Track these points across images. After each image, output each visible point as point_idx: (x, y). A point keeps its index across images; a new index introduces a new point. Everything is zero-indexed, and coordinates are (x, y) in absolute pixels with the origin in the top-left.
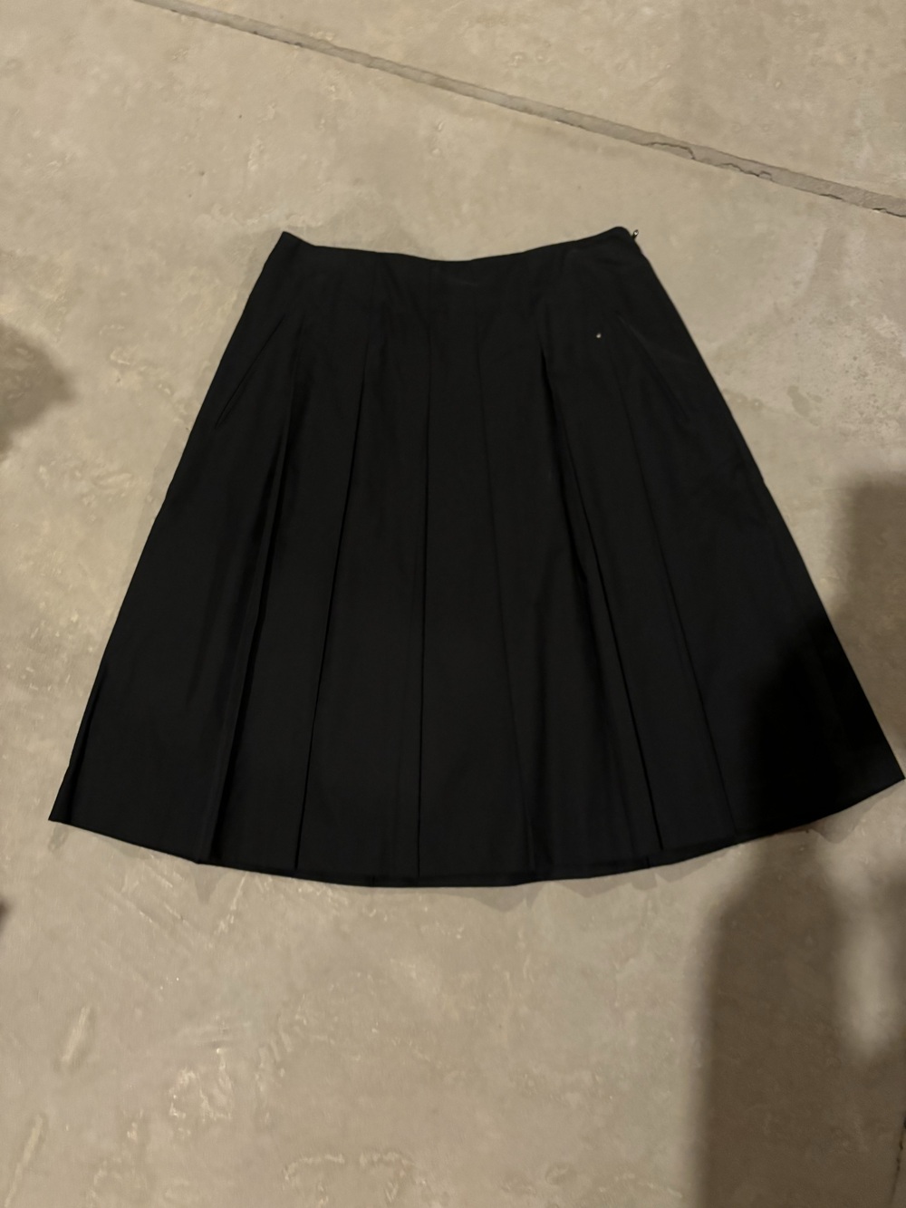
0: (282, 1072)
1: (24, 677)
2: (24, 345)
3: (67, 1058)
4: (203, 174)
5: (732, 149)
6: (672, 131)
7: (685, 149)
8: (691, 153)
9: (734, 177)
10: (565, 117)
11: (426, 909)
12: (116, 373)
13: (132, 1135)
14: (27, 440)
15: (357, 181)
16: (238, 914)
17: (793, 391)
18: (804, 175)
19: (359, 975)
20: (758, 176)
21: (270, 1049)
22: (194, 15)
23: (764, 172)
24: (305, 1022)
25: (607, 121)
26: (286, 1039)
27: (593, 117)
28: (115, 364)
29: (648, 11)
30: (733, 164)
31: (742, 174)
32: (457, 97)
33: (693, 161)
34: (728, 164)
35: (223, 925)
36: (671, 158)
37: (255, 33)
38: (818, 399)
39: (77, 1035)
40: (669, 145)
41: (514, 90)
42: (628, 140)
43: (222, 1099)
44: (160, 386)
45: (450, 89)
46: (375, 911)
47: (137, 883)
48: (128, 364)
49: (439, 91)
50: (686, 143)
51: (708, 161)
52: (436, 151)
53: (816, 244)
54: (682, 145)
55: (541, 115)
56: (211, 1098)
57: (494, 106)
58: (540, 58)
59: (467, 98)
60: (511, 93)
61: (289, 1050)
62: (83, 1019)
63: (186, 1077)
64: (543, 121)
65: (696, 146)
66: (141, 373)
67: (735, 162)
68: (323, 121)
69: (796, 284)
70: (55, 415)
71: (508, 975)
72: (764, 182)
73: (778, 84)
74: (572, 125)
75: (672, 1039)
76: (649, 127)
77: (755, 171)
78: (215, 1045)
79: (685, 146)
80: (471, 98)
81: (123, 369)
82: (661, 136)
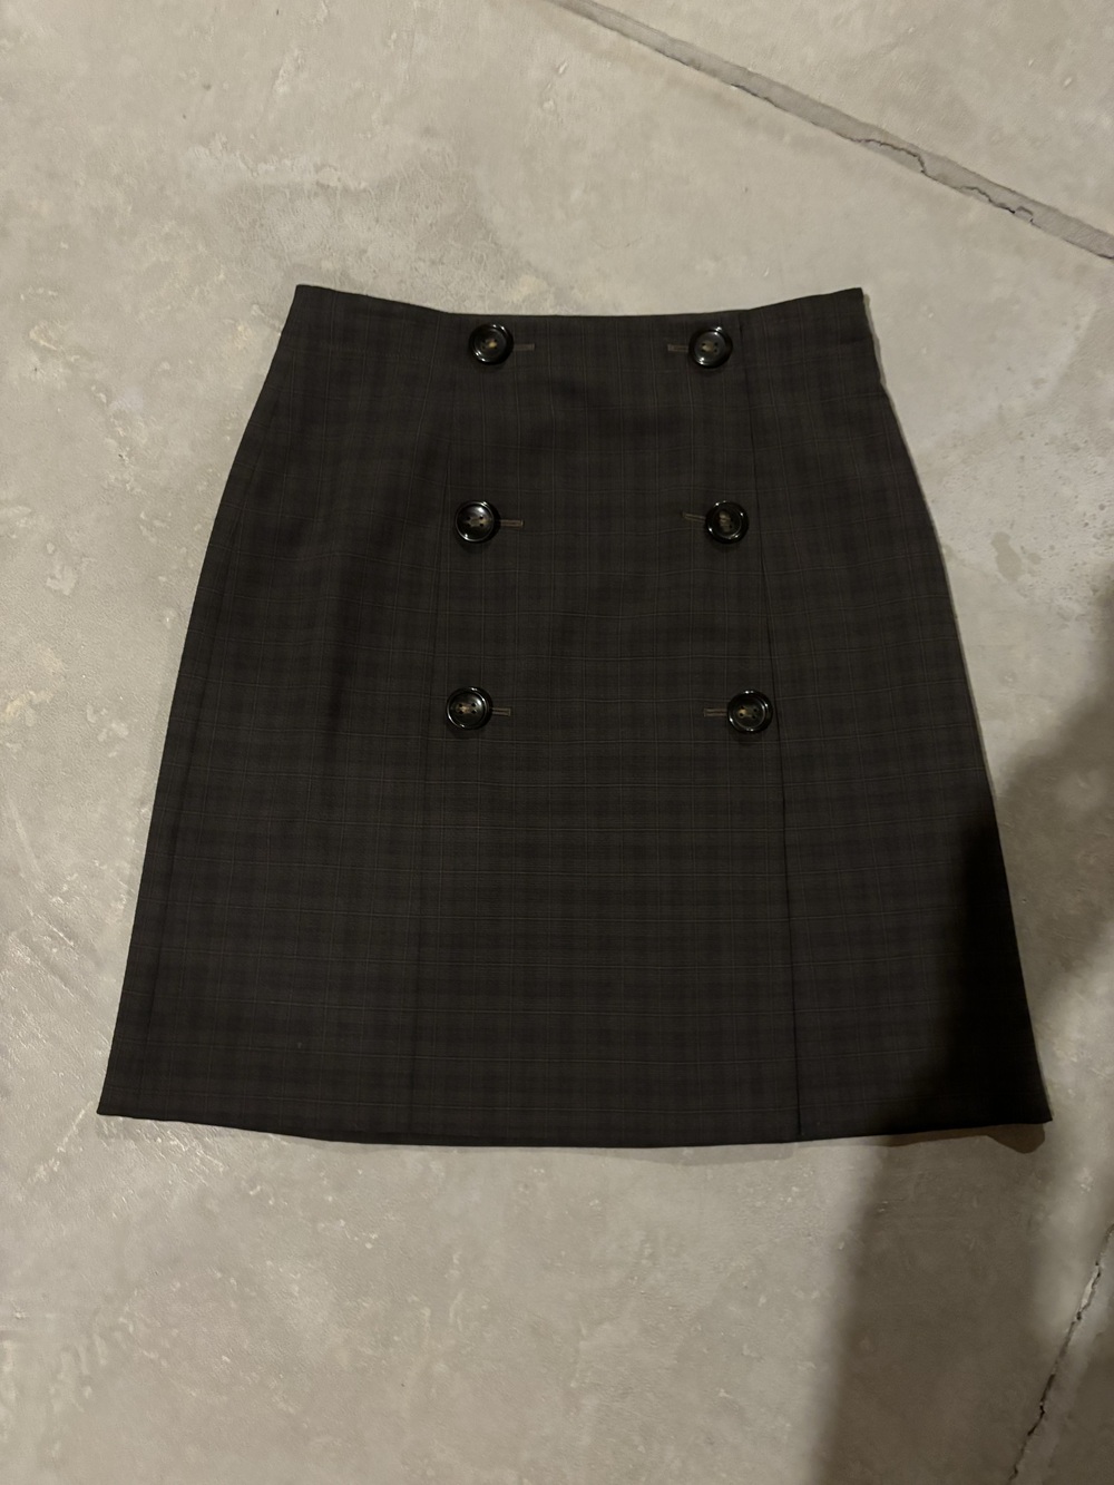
0: (88, 1391)
4: (208, 87)
5: (982, 166)
6: (898, 126)
7: (914, 157)
8: (922, 164)
9: (977, 209)
10: (746, 82)
11: (330, 1199)
12: (35, 359)
15: (428, 132)
16: (66, 1160)
17: (1000, 542)
18: (1080, 224)
19: (219, 1275)
20: (1013, 212)
21: (77, 1356)
23: (1020, 208)
24: (131, 1329)
25: (805, 98)
26: (101, 1347)
27: (786, 88)
28: (34, 345)
30: (976, 188)
31: (990, 206)
32: (594, 28)
33: (922, 176)
34: (973, 189)
35: (41, 1172)
36: (892, 166)
38: (1035, 559)
40: (890, 146)
41: (680, 31)
42: (832, 131)
44: (93, 388)
45: (590, 17)
46: (259, 1188)
48: (53, 348)
49: (570, 16)
50: (917, 148)
51: (942, 179)
52: (549, 105)
53: (1077, 328)
54: (909, 149)
55: (713, 73)
57: (645, 50)
59: (609, 32)
60: (674, 34)
61: (103, 1362)
64: (713, 84)
65: (929, 154)
66: (69, 365)
67: (982, 187)
68: (394, 36)
69: (1037, 383)
71: (427, 1312)
72: (1021, 226)
73: (1068, 82)
74: (755, 95)
75: (641, 1448)
76: (867, 115)
77: (1009, 205)
79: (913, 151)
80: (615, 34)
81: (45, 354)
82: (882, 132)
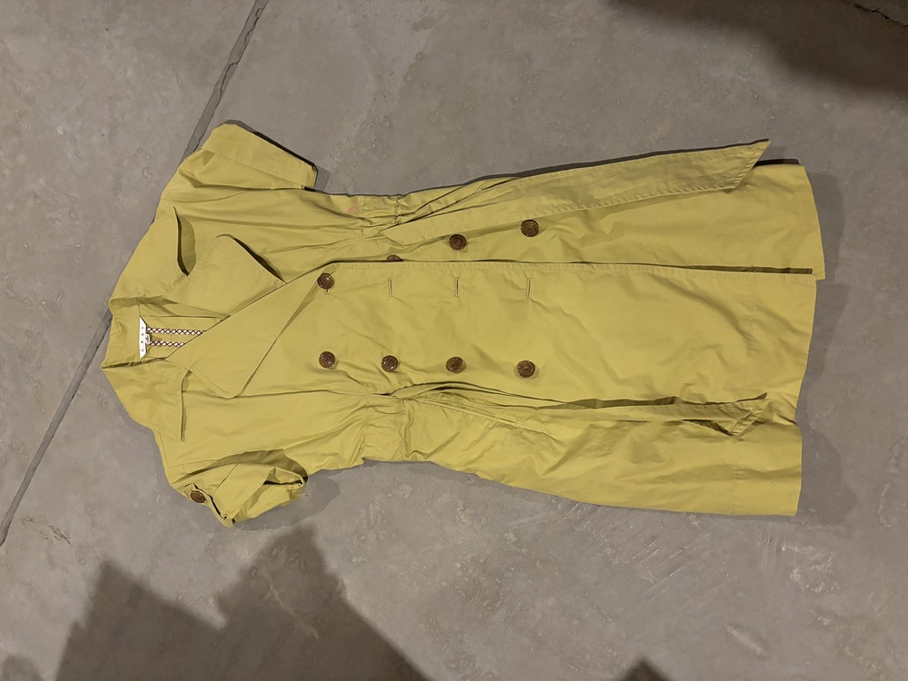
0: (812, 510)
1: (490, 608)
2: (272, 550)
3: (759, 650)
5: (236, 34)
6: (217, 74)
7: (230, 68)
8: (233, 64)
9: (256, 37)
13: (826, 622)
14: (333, 564)
17: (416, 27)
20: (258, 19)
22: (78, 385)
23: (257, 13)
27: (195, 130)
29: (130, 73)
31: (255, 30)
33: (239, 64)
34: (246, 39)
36: (234, 79)
37: (98, 347)
38: (426, 9)
39: (744, 639)
40: (224, 80)
42: (215, 108)
43: (819, 556)
47: (650, 572)
50: (226, 66)
51: (241, 54)
54: (226, 70)
56: (816, 563)
58: (148, 158)
62: (734, 632)
63: (796, 575)
65: (229, 60)
67: (245, 34)
69: (340, 7)
70: (321, 542)
72: (264, 15)
75: (871, 227)
76: (210, 91)
77: (255, 20)
78: (779, 550)
79: (227, 68)
82: (217, 83)
